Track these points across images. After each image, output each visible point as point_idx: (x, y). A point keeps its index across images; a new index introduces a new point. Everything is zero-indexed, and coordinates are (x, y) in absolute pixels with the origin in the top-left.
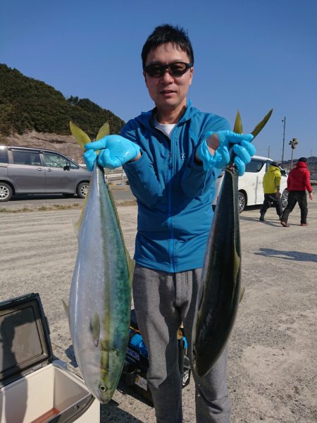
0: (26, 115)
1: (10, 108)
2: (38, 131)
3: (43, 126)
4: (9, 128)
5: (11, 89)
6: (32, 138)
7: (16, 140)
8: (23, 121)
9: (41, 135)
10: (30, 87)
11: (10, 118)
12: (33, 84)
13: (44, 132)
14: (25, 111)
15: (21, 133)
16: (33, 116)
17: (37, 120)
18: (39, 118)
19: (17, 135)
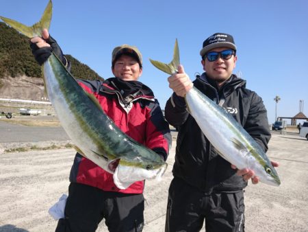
0: (19, 62)
1: (6, 56)
2: (28, 75)
3: (32, 72)
4: (4, 72)
5: (8, 42)
6: (23, 80)
7: (9, 81)
8: (16, 67)
9: (30, 79)
10: (25, 42)
11: (6, 64)
12: (27, 40)
13: (33, 77)
14: (19, 60)
15: (13, 76)
16: (25, 64)
17: (28, 67)
18: (30, 65)
19: (10, 77)
